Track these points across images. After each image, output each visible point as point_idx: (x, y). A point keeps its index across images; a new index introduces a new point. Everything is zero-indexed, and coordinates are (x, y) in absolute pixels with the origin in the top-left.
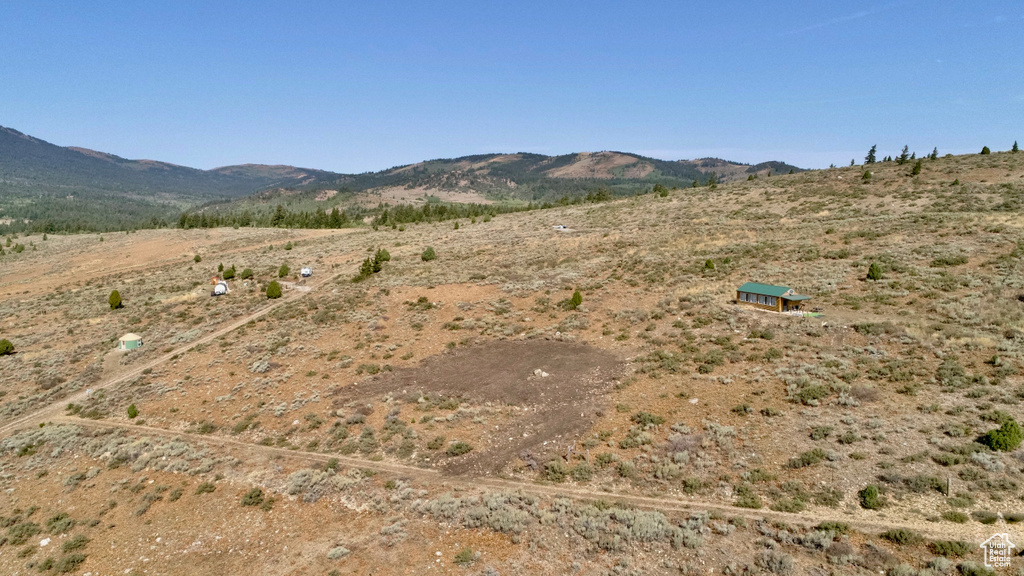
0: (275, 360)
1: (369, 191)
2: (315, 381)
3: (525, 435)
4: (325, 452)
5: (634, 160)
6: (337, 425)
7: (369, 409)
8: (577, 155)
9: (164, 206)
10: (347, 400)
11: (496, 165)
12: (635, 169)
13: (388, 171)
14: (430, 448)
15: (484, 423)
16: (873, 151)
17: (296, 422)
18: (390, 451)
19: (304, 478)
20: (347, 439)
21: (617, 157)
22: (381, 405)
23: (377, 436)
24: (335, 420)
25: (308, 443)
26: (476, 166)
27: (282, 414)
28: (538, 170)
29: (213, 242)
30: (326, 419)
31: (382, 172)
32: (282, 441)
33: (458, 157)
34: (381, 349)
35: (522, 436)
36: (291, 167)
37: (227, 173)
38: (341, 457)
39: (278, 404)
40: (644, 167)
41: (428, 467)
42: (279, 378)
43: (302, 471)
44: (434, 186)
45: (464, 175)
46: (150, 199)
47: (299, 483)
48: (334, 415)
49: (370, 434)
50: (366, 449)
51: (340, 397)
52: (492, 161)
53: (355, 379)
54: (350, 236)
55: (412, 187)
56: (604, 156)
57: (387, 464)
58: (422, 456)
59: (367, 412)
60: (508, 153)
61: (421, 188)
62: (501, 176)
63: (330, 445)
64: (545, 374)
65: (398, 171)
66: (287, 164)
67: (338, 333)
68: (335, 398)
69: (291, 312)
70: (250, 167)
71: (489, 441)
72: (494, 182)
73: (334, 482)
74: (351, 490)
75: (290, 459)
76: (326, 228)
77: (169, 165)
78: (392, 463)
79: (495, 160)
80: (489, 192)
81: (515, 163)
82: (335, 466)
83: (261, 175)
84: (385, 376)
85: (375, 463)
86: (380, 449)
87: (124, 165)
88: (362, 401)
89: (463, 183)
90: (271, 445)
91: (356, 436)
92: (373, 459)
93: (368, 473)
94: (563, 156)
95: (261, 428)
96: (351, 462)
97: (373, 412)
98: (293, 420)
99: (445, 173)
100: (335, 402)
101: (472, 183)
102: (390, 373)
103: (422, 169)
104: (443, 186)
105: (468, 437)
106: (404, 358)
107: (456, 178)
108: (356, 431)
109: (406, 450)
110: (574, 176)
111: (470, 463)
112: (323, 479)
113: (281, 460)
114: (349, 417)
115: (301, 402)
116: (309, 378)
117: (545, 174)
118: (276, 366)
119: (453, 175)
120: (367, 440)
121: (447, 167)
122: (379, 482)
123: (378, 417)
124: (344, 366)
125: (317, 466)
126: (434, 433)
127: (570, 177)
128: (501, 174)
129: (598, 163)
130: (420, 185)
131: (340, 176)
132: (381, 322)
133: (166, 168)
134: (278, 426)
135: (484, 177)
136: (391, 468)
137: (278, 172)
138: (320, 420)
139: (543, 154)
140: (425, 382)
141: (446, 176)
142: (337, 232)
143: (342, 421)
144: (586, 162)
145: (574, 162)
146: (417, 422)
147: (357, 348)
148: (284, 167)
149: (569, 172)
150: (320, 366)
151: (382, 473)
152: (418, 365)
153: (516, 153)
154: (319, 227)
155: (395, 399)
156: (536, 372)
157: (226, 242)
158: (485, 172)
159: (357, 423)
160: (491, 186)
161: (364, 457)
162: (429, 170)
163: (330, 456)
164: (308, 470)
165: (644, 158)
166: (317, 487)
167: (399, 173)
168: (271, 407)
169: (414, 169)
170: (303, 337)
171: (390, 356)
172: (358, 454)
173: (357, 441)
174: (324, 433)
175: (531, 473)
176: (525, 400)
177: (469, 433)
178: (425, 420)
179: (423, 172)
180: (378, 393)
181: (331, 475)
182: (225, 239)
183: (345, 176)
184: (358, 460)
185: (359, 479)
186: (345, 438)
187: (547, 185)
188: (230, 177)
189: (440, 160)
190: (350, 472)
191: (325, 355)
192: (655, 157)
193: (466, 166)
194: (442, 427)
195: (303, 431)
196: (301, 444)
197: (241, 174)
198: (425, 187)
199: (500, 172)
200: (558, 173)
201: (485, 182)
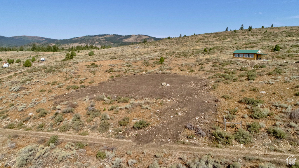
0: (24, 86)
1: (66, 44)
2: (44, 94)
3: (180, 114)
4: (48, 131)
5: (148, 37)
6: (57, 114)
7: (75, 105)
8: (131, 35)
10: (62, 101)
11: (107, 38)
12: (149, 40)
13: (72, 39)
14: (121, 125)
15: (149, 108)
16: (227, 29)
17: (30, 114)
18: (93, 129)
19: (31, 153)
20: (63, 122)
21: (144, 36)
22: (82, 103)
23: (83, 119)
24: (55, 111)
25: (37, 126)
26: (100, 38)
27: (22, 110)
28: (120, 40)
29: (8, 55)
30: (49, 111)
31: (70, 39)
32: (21, 125)
33: (95, 35)
34: (78, 80)
35: (177, 115)
36: (39, 37)
37: (17, 38)
38: (59, 134)
39: (22, 105)
40: (151, 39)
41: (123, 138)
42: (24, 93)
43: (29, 147)
45: (97, 40)
47: (25, 158)
48: (55, 109)
49: (79, 118)
50: (77, 127)
51: (58, 100)
52: (105, 36)
53: (66, 92)
54: (60, 53)
56: (139, 36)
57: (93, 137)
58: (116, 131)
59: (74, 106)
60: (110, 34)
61: (83, 44)
62: (108, 41)
63: (52, 126)
64: (168, 85)
65: (75, 39)
67: (56, 76)
68: (56, 100)
69: (35, 70)
70: (25, 36)
71: (159, 119)
72: (106, 43)
73: (55, 155)
74: (68, 161)
75: (23, 137)
76: (51, 51)
78: (96, 136)
79: (106, 36)
81: (112, 37)
82: (55, 141)
83: (29, 39)
84: (82, 90)
85: (84, 137)
86: (86, 127)
88: (71, 101)
89: (97, 42)
90: (13, 128)
91: (69, 120)
92: (83, 134)
93: (80, 146)
94: (127, 36)
95: (8, 118)
96: (67, 137)
97: (78, 106)
98: (29, 113)
99: (91, 39)
100: (55, 103)
101: (99, 43)
102: (84, 88)
103: (83, 38)
105: (144, 117)
106: (90, 83)
107: (94, 41)
108: (69, 117)
109: (104, 128)
110: (131, 41)
111: (151, 133)
112: (45, 152)
113: (16, 138)
114: (64, 109)
115: (35, 103)
116: (41, 93)
117: (122, 41)
118: (24, 88)
119: (93, 40)
120: (78, 122)
121: (91, 38)
122: (90, 152)
123: (81, 108)
124: (60, 87)
125: (42, 141)
126: (121, 116)
129: (138, 38)
130: (83, 43)
131: (56, 40)
132: (76, 71)
134: (19, 116)
135: (103, 41)
136: (96, 140)
138: (45, 111)
139: (121, 35)
140: (104, 92)
141: (91, 40)
142: (55, 53)
143: (60, 112)
144: (134, 37)
145: (130, 38)
146: (107, 110)
147: (66, 80)
148: (37, 37)
149: (129, 40)
150: (48, 88)
151: (91, 144)
152: (97, 85)
154: (49, 51)
155: (90, 99)
156: (163, 84)
157: (13, 55)
158: (104, 39)
159: (69, 112)
160: (105, 44)
161: (75, 133)
162: (86, 39)
163: (51, 133)
164: (34, 145)
165: (151, 37)
166: (40, 160)
168: (17, 107)
169: (81, 38)
170: (39, 77)
171: (83, 82)
172: (71, 131)
173: (70, 123)
174: (48, 120)
175: (202, 139)
176: (165, 96)
177: (142, 114)
178: (112, 109)
179: (84, 39)
180: (79, 97)
181: (53, 148)
182: (13, 54)
183: (58, 40)
184: (71, 135)
185: (74, 151)
186: (61, 121)
187: (123, 44)
189: (89, 36)
190: (67, 146)
191: (50, 83)
192: (154, 37)
193: (97, 38)
194: (124, 112)
195: (34, 118)
196: (33, 127)
197: (22, 39)
198: (84, 43)
199: (108, 40)
200: (126, 40)
201: (104, 42)
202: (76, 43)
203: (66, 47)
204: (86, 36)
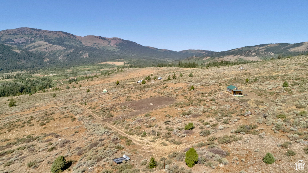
1: (220, 57)
8: (303, 43)
9: (165, 61)
11: (268, 48)
13: (230, 50)
26: (260, 48)
28: (284, 49)
31: (228, 51)
36: (201, 50)
37: (184, 52)
44: (243, 55)
45: (254, 51)
46: (162, 59)
52: (267, 46)
55: (235, 56)
60: (274, 43)
65: (233, 50)
66: (201, 49)
70: (190, 50)
72: (265, 53)
77: (169, 50)
80: (262, 57)
81: (276, 47)
83: (193, 53)
87: (159, 50)
89: (253, 54)
101: (257, 54)
103: (241, 50)
104: (246, 55)
107: (251, 52)
110: (299, 51)
117: (287, 50)
119: (250, 51)
121: (249, 49)
127: (298, 51)
128: (269, 51)
130: (238, 55)
133: (168, 51)
137: (198, 51)
139: (288, 43)
141: (247, 52)
144: (306, 45)
145: (301, 46)
148: (199, 50)
149: (298, 49)
153: (277, 43)
158: (263, 50)
160: (264, 55)
162: (243, 50)
167: (233, 51)
169: (239, 50)
188: (184, 53)
189: (248, 46)
193: (257, 48)
197: (187, 52)
198: (240, 55)
199: (269, 50)
200: (293, 50)
201: (262, 53)
202: (231, 55)
203: (219, 59)
204: (245, 47)
